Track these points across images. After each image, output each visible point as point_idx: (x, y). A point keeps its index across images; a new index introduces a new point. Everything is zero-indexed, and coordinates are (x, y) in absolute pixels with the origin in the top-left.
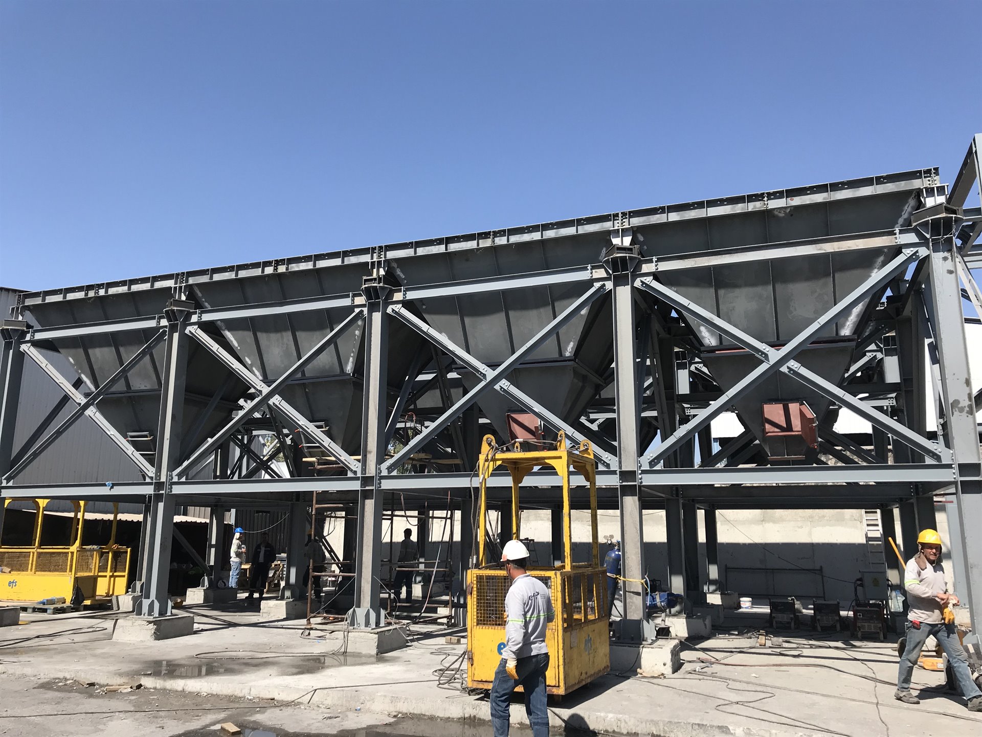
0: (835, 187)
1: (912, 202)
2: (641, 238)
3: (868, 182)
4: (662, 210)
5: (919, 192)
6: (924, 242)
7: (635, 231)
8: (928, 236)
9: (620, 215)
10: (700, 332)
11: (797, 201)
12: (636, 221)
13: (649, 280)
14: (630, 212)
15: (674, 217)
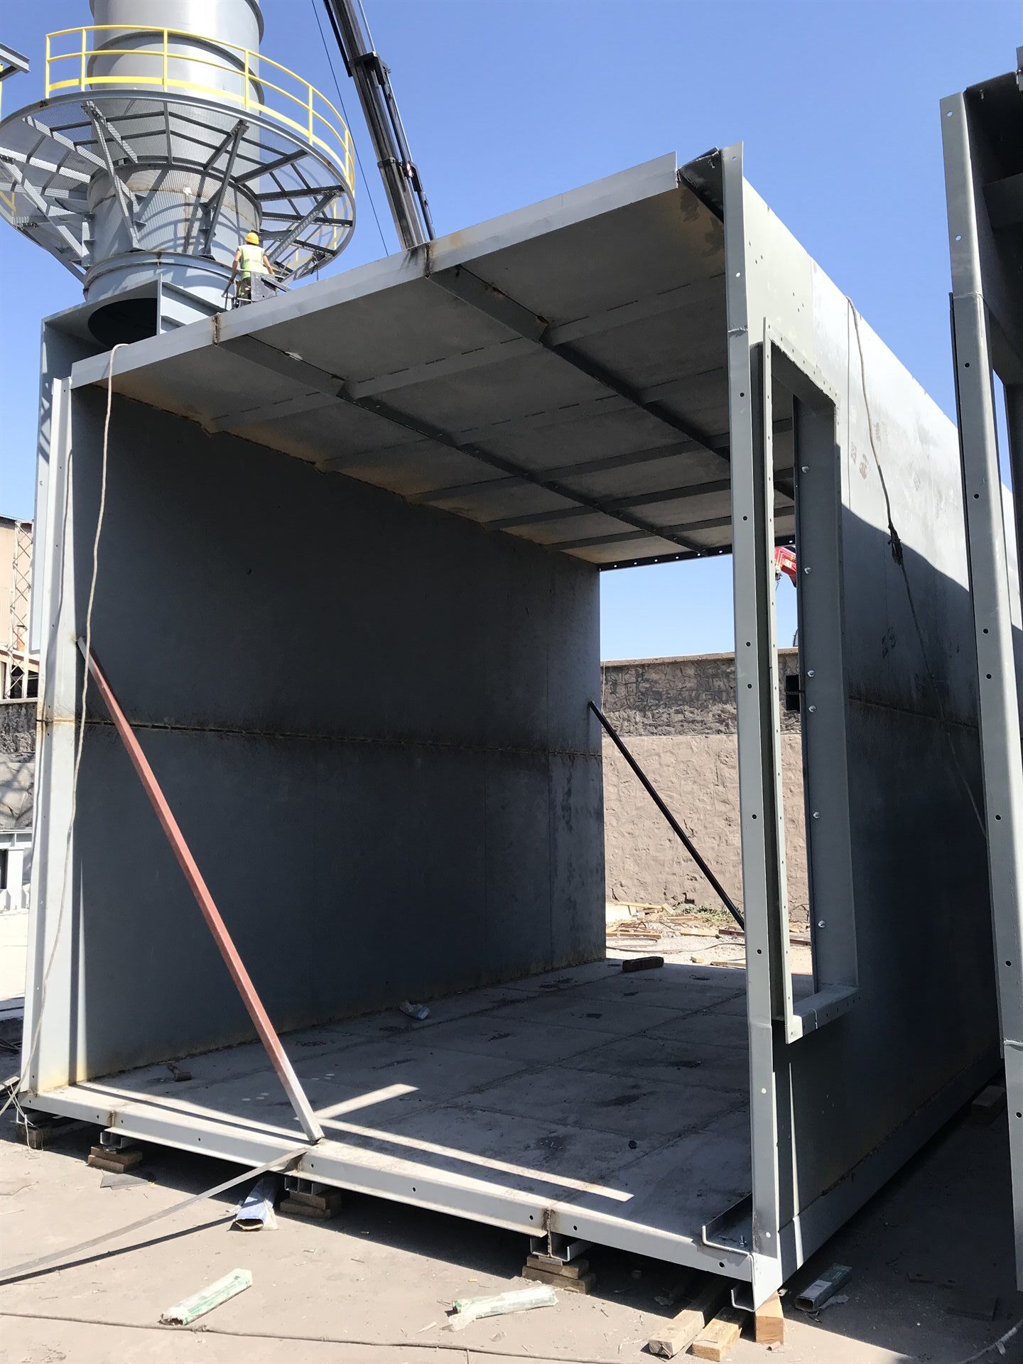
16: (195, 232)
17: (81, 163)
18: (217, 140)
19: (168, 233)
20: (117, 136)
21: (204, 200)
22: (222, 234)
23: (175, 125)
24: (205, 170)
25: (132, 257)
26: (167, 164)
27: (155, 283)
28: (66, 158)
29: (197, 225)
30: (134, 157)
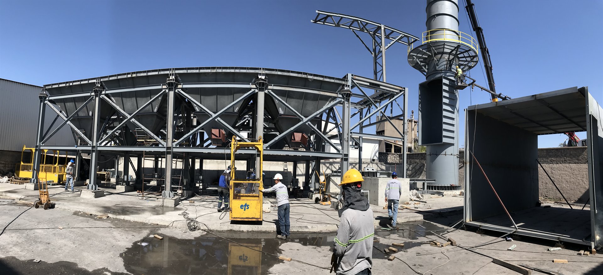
0: (326, 77)
1: (341, 87)
2: (267, 78)
3: (333, 78)
4: (276, 70)
5: (343, 85)
6: (343, 98)
7: (266, 75)
8: (345, 97)
9: (262, 69)
10: (279, 109)
11: (315, 78)
12: (267, 72)
13: (270, 91)
14: (265, 69)
15: (279, 73)
16: (448, 66)
17: (426, 54)
18: (453, 48)
19: (443, 67)
20: (434, 49)
21: (450, 59)
22: (453, 66)
23: (446, 46)
24: (450, 54)
25: (437, 72)
26: (443, 53)
27: (442, 76)
28: (424, 54)
29: (448, 65)
30: (436, 52)
